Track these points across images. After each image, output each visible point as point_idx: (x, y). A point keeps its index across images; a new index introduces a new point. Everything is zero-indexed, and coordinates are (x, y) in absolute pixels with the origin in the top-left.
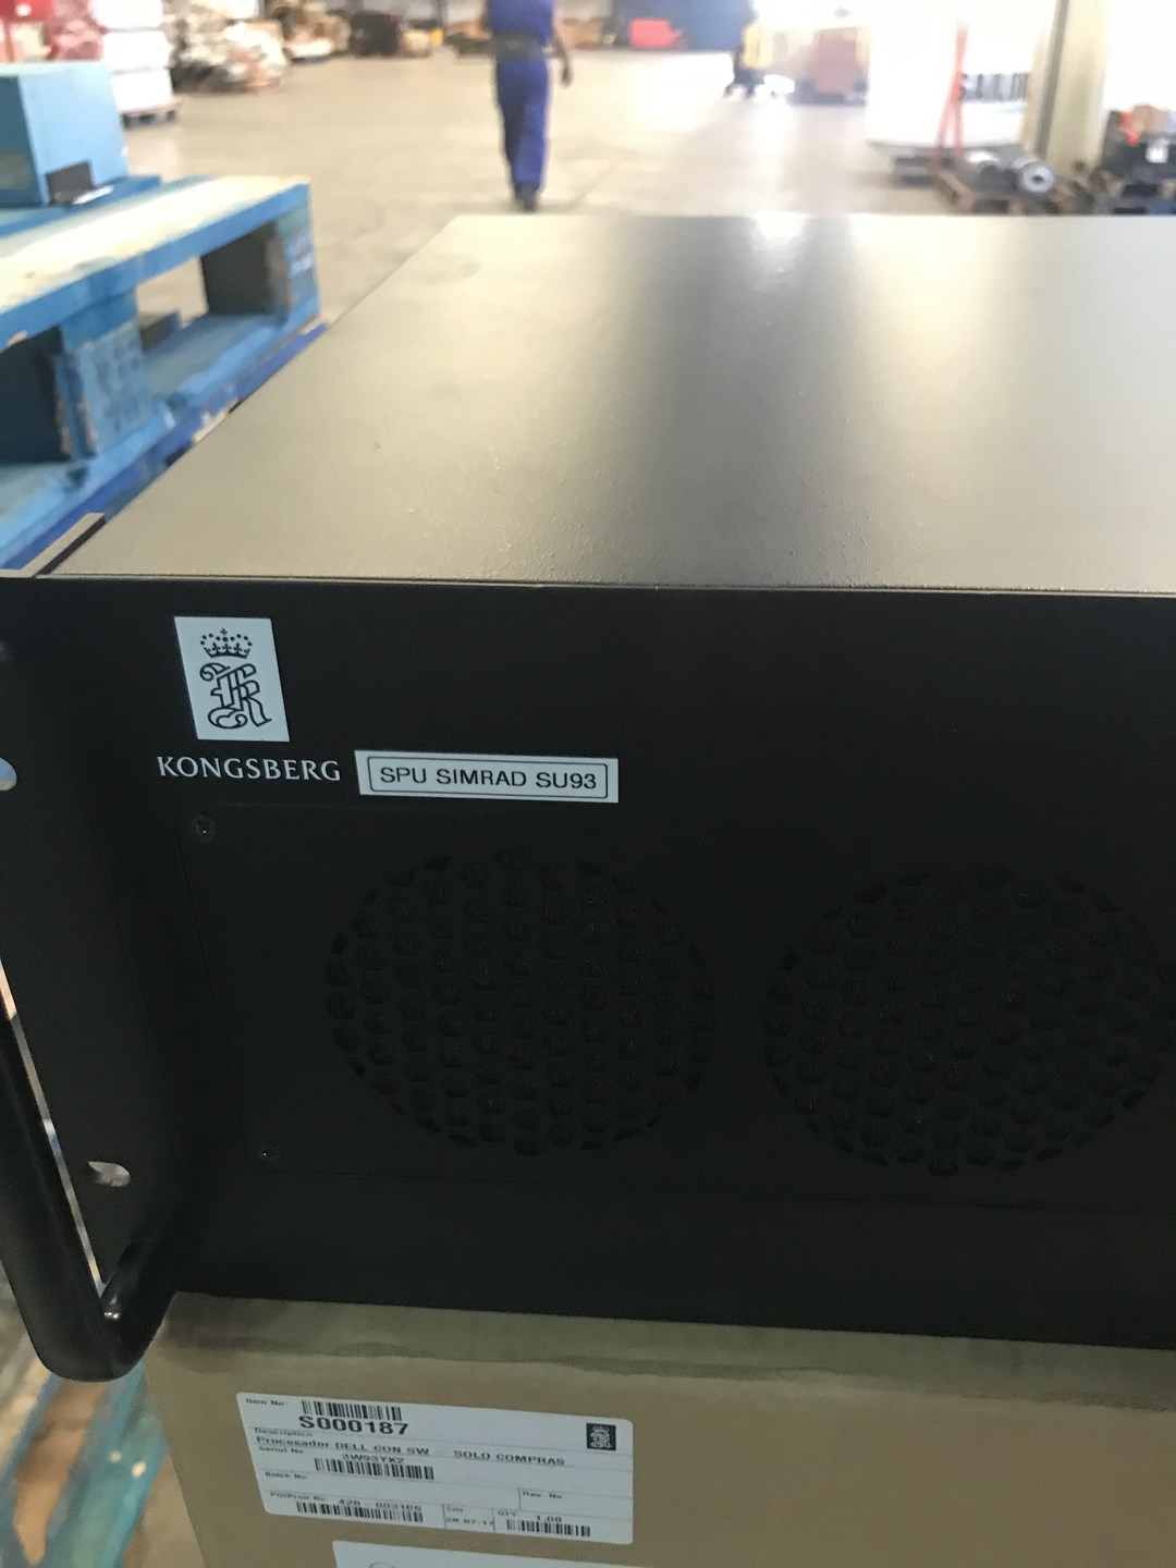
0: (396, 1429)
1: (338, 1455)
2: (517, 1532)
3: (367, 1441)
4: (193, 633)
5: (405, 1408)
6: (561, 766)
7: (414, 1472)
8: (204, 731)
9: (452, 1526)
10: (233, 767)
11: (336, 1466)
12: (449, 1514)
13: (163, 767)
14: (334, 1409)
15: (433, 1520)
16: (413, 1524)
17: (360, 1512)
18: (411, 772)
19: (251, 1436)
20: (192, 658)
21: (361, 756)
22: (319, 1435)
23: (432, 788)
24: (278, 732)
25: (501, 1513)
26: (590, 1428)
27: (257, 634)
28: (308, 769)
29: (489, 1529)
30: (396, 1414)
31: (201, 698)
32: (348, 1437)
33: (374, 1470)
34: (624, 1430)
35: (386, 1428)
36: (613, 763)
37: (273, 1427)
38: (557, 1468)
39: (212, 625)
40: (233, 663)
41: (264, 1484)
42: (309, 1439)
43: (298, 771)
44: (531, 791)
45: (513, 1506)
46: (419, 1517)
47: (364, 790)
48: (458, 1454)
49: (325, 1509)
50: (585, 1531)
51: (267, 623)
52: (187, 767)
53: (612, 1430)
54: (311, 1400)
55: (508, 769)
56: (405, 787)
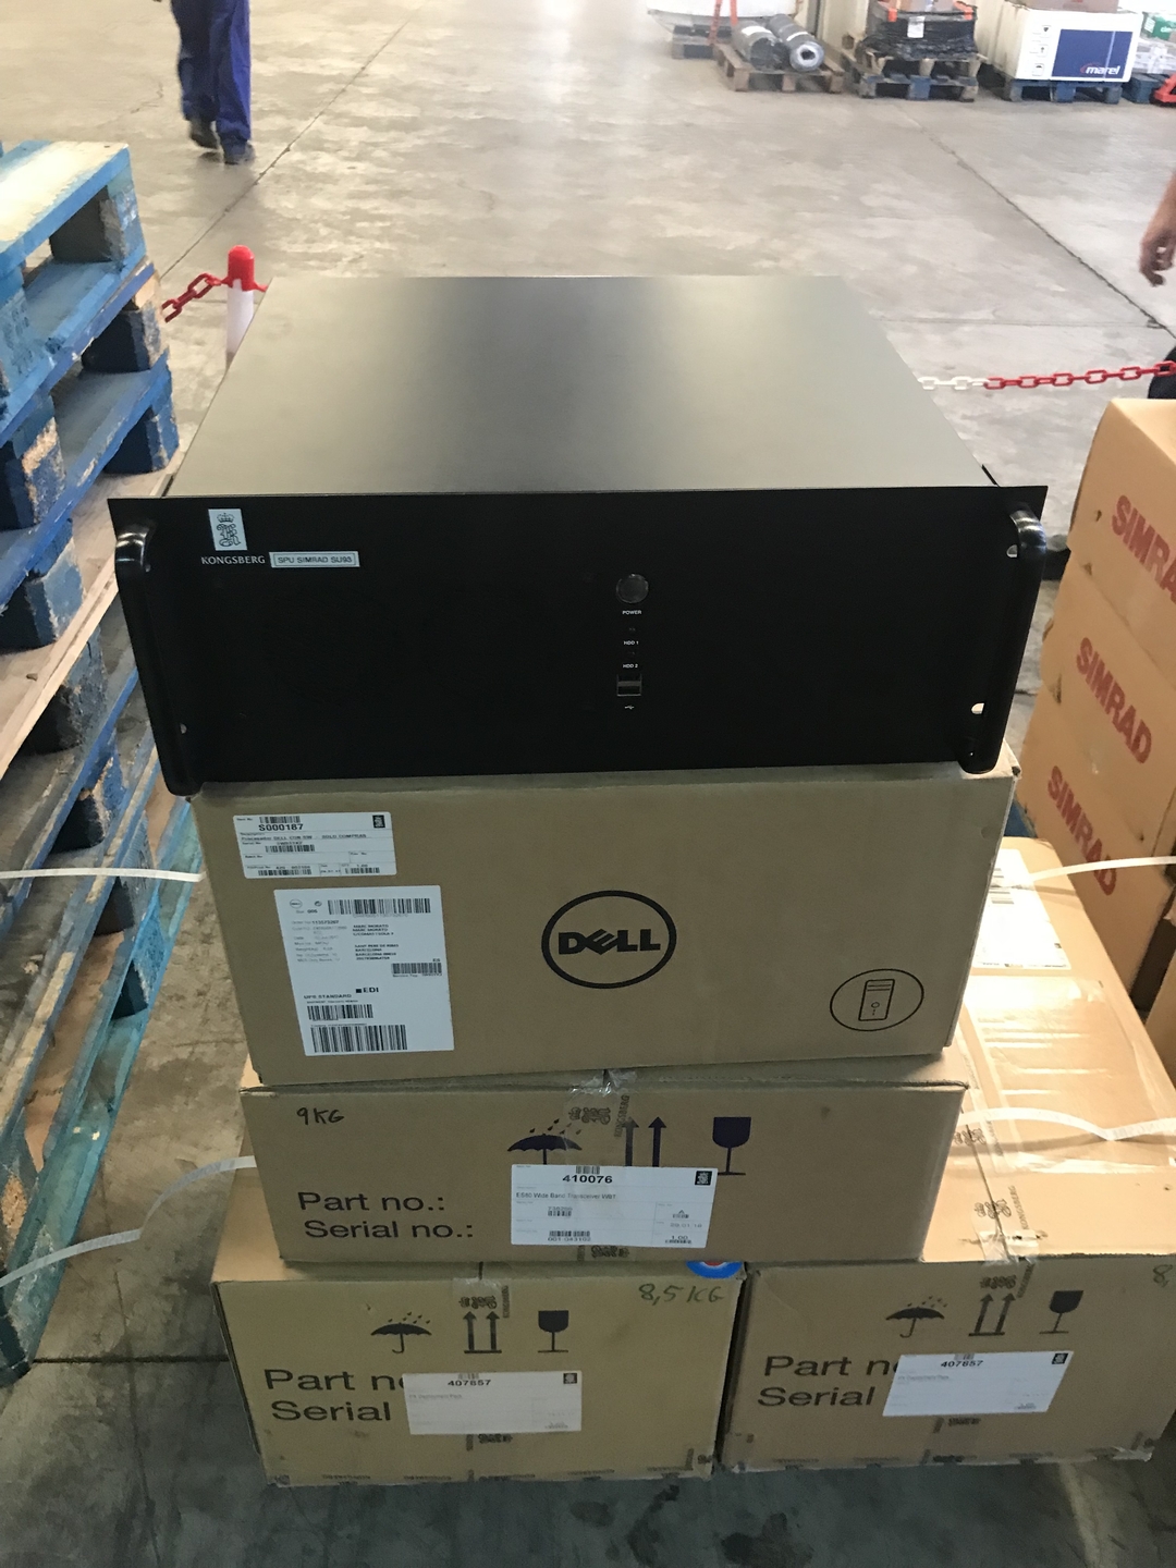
0: (298, 827)
1: (274, 843)
2: (350, 874)
3: (287, 835)
4: (214, 515)
5: (301, 816)
6: (339, 555)
7: (306, 848)
8: (218, 548)
9: (323, 875)
10: (228, 560)
11: (274, 849)
12: (323, 869)
13: (204, 561)
14: (273, 820)
15: (315, 874)
16: (307, 876)
17: (285, 873)
18: (288, 559)
19: (239, 836)
20: (214, 522)
21: (271, 554)
22: (267, 834)
23: (296, 564)
24: (243, 546)
25: (343, 865)
26: (374, 817)
27: (236, 515)
28: (254, 559)
29: (337, 875)
30: (298, 819)
31: (217, 536)
32: (279, 833)
33: (290, 849)
34: (387, 816)
35: (294, 827)
36: (356, 553)
37: (249, 832)
38: (363, 839)
39: (222, 511)
40: (227, 524)
41: (245, 861)
42: (262, 836)
43: (250, 560)
44: (330, 564)
45: (347, 861)
46: (309, 872)
47: (273, 566)
48: (324, 837)
49: (271, 873)
50: (377, 870)
51: (239, 510)
52: (212, 561)
53: (382, 817)
54: (263, 816)
55: (321, 556)
56: (287, 564)
